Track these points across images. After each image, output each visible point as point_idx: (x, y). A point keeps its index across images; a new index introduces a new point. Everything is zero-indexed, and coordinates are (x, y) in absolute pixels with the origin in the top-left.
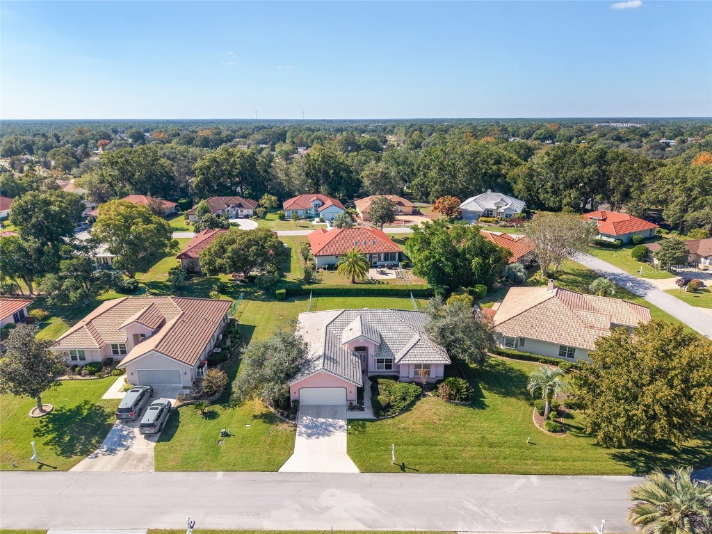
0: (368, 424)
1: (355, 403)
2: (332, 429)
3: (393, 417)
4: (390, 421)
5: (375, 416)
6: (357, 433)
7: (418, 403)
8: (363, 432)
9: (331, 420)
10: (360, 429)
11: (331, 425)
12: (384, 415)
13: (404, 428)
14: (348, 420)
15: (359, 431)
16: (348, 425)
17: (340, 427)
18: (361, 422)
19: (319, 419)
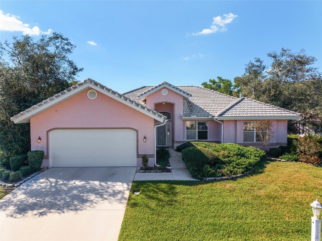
0: (179, 188)
1: (153, 161)
2: (92, 197)
3: (234, 179)
4: (229, 185)
5: (193, 177)
6: (153, 204)
7: (270, 166)
8: (170, 203)
9: (97, 183)
10: (161, 196)
11: (93, 191)
12: (213, 175)
13: (269, 197)
14: (134, 182)
15: (159, 200)
16: (133, 191)
17: (114, 194)
18: (164, 186)
19: (72, 182)
